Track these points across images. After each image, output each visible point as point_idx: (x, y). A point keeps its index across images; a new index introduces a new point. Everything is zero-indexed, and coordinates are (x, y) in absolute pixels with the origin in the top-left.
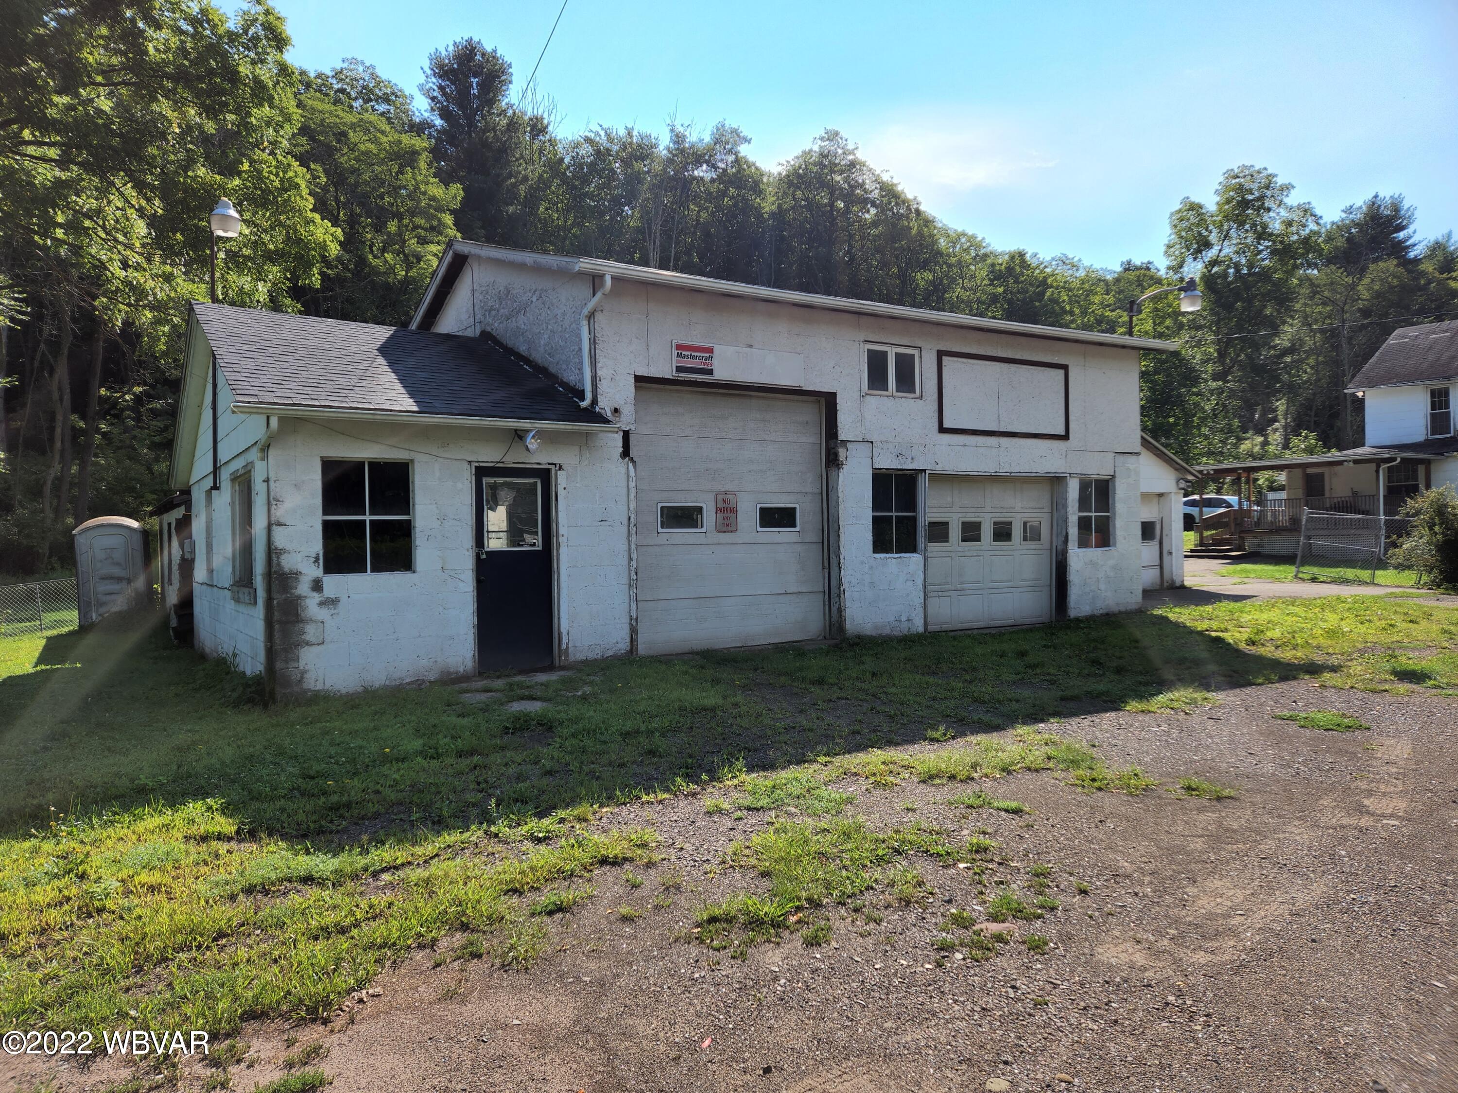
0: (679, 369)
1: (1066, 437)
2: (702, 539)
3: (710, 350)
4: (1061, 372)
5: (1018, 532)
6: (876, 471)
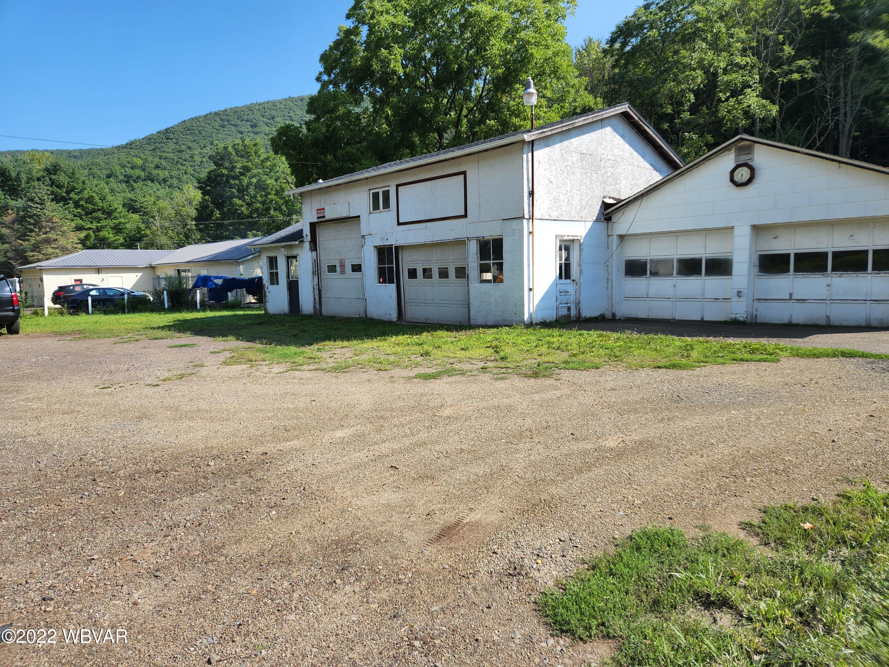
0: (318, 218)
1: (465, 216)
2: (336, 277)
3: (323, 209)
4: (462, 176)
5: (452, 273)
6: (375, 247)
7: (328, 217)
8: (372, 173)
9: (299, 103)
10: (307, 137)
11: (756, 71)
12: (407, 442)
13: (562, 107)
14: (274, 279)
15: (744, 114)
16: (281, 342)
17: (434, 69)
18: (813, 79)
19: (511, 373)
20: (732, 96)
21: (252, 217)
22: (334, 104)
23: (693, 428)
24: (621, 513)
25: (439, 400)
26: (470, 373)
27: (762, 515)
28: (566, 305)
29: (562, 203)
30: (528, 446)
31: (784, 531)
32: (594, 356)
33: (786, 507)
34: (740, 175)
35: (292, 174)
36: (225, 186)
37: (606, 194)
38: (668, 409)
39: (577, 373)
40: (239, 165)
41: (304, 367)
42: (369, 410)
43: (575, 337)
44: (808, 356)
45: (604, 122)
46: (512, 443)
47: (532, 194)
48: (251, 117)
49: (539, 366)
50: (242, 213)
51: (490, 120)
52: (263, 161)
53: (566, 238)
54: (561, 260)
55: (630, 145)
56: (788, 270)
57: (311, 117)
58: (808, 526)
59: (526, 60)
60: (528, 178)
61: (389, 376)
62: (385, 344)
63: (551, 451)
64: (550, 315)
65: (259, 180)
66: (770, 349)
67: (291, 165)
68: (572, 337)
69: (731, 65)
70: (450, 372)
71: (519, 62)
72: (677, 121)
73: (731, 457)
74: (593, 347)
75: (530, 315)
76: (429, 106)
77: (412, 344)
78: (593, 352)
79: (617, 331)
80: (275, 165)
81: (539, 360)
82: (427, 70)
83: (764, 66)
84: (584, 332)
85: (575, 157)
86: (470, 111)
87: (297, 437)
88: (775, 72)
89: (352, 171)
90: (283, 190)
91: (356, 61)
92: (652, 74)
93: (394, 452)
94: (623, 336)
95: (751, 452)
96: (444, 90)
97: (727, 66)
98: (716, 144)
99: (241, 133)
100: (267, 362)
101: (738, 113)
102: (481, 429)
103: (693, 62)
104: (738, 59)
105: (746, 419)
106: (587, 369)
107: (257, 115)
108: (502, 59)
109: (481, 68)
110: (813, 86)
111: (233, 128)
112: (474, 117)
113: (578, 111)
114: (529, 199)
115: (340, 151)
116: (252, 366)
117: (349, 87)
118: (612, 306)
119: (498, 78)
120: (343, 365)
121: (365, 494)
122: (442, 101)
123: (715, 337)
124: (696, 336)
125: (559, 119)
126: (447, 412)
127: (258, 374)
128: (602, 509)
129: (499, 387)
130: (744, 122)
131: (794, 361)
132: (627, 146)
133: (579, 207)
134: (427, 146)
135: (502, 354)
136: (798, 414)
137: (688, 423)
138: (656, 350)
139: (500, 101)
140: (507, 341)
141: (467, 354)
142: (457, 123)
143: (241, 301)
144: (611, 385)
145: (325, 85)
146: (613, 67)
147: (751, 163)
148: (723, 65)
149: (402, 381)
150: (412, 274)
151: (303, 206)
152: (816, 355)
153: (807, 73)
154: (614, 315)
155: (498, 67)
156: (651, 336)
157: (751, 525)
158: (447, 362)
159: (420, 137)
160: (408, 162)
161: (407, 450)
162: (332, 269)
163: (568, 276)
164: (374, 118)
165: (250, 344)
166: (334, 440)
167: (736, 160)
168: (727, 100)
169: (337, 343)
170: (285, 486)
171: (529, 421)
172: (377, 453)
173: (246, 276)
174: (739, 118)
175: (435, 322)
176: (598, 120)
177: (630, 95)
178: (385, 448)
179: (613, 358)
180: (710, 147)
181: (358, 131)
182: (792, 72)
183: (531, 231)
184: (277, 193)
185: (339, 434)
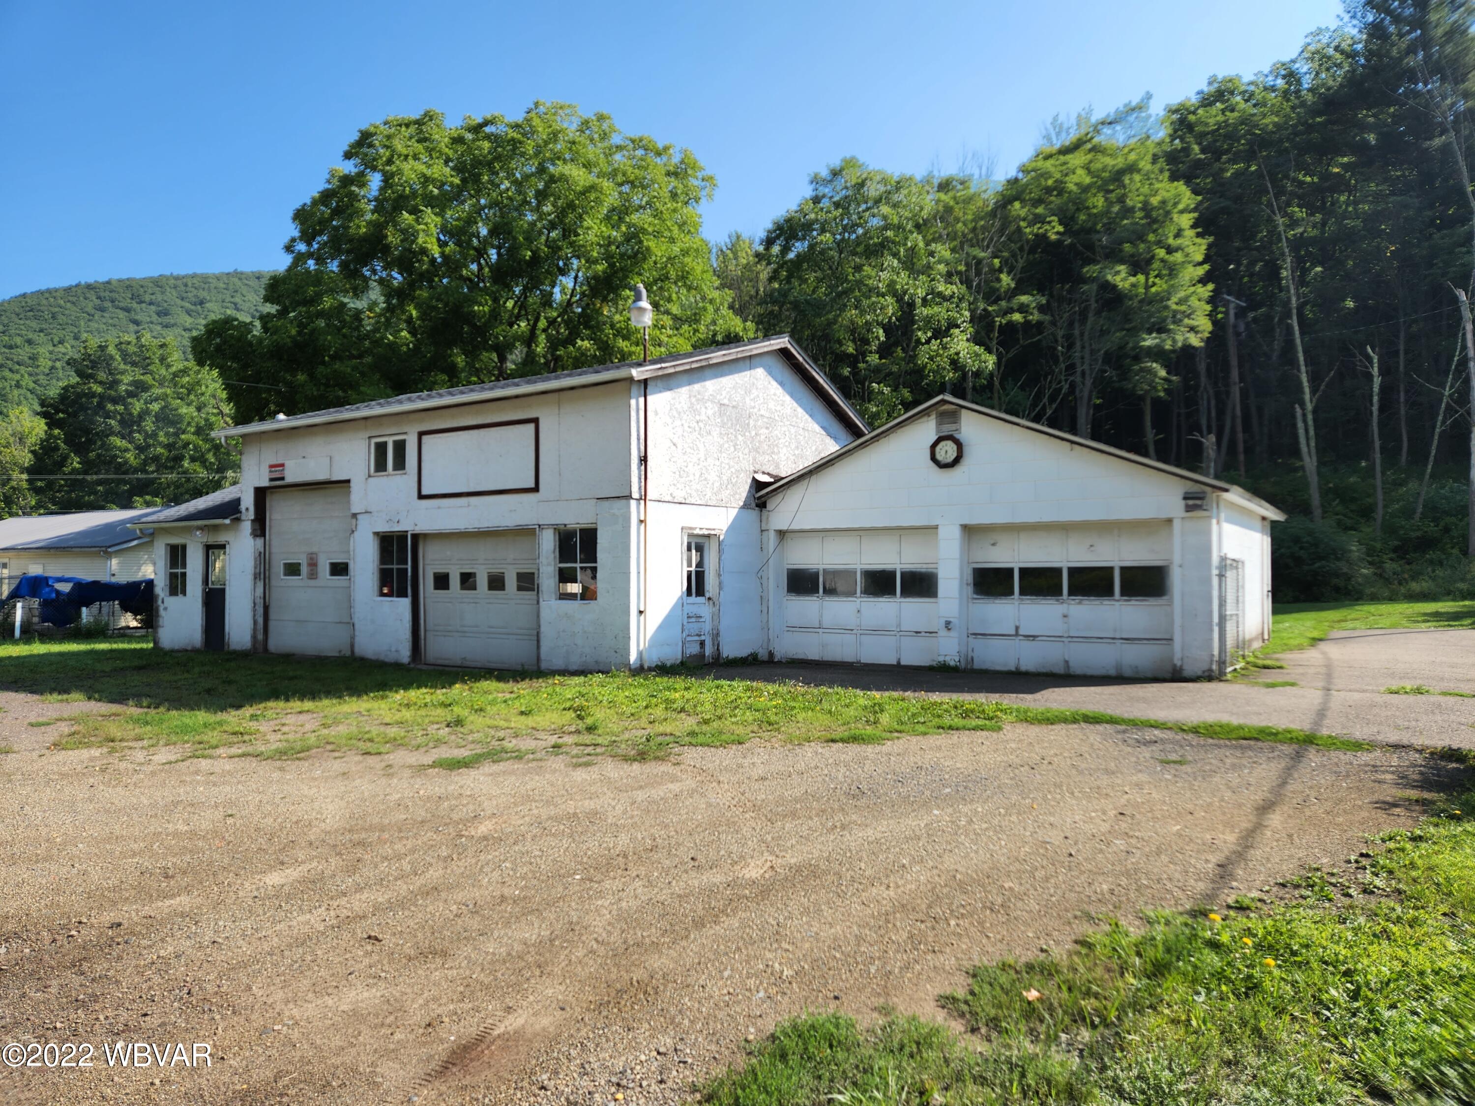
0: (272, 480)
1: (536, 489)
2: (299, 583)
3: (282, 465)
4: (532, 426)
5: (511, 582)
6: (376, 534)
7: (290, 478)
8: (376, 409)
9: (253, 283)
10: (260, 340)
11: (964, 305)
12: (403, 888)
13: (696, 331)
14: (177, 585)
15: (951, 364)
16: (180, 702)
17: (493, 254)
18: (1039, 324)
19: (602, 754)
20: (935, 336)
21: (146, 472)
22: (315, 292)
23: (877, 841)
24: (762, 994)
25: (471, 807)
26: (531, 756)
27: (970, 980)
28: (697, 638)
29: (691, 478)
30: (618, 884)
31: (1000, 1006)
32: (737, 723)
33: (1004, 965)
34: (943, 452)
35: (229, 400)
36: (96, 414)
37: (758, 467)
38: (843, 809)
39: (709, 752)
40: (127, 379)
41: (221, 751)
42: (336, 831)
43: (709, 691)
44: (1040, 722)
45: (754, 361)
46: (591, 880)
47: (644, 460)
48: (159, 297)
49: (648, 740)
50: (126, 462)
51: (583, 340)
52: (175, 375)
53: (697, 532)
54: (690, 565)
55: (792, 396)
56: (1012, 593)
57: (271, 309)
58: (1032, 995)
59: (640, 256)
60: (638, 435)
61: (383, 764)
62: (383, 706)
63: (656, 890)
64: (672, 654)
65: (165, 407)
66: (990, 709)
67: (227, 387)
68: (704, 690)
69: (932, 293)
70: (495, 755)
71: (629, 257)
72: (862, 365)
73: (929, 887)
74: (736, 708)
75: (640, 654)
76: (482, 308)
77: (433, 705)
78: (735, 716)
79: (774, 682)
80: (198, 383)
81: (650, 730)
82: (481, 253)
83: (975, 299)
84: (724, 683)
85: (711, 409)
86: (552, 322)
87: (188, 890)
88: (990, 308)
89: (340, 403)
90: (210, 426)
91: (359, 227)
92: (826, 295)
93: (377, 908)
94: (783, 689)
95: (958, 876)
96: (510, 289)
97: (927, 294)
98: (916, 403)
99: (137, 323)
100: (145, 743)
101: (945, 363)
102: (541, 857)
103: (880, 285)
104: (941, 287)
105: (953, 822)
106: (724, 745)
107: (171, 296)
108: (603, 251)
109: (568, 259)
110: (1040, 333)
111: (122, 314)
112: (558, 332)
113: (719, 338)
114: (639, 469)
115: (321, 369)
116: (112, 751)
117: (344, 265)
118: (769, 640)
119: (595, 277)
120: (298, 747)
121: (310, 995)
122: (505, 303)
123: (915, 691)
124: (887, 690)
125: (690, 349)
126: (484, 828)
127: (123, 765)
128: (731, 990)
129: (579, 779)
130: (951, 375)
131: (1021, 729)
132: (788, 398)
133: (717, 484)
134: (477, 372)
135: (589, 721)
136: (1025, 812)
137: (870, 832)
138: (830, 712)
139: (599, 312)
140: (600, 698)
141: (530, 721)
142: (530, 339)
143: (107, 624)
144: (760, 771)
145: (300, 259)
146: (771, 279)
147: (957, 436)
148: (921, 293)
149: (407, 773)
150: (442, 581)
151: (244, 457)
152: (1049, 720)
153: (1032, 314)
154: (771, 654)
155: (596, 262)
156: (824, 689)
157: (955, 1000)
158: (493, 737)
159: (466, 357)
160: (441, 396)
161: (402, 905)
162: (292, 569)
163: (700, 592)
164: (388, 320)
165: (115, 708)
166: (262, 890)
167: (938, 431)
168: (928, 342)
169: (291, 704)
170: (150, 988)
171: (624, 839)
172: (346, 913)
173: (123, 578)
174: (944, 369)
175: (479, 665)
176: (744, 358)
177: (795, 322)
178: (359, 902)
179: (765, 726)
180: (908, 406)
181: (358, 338)
182: (1011, 311)
183: (642, 518)
184: (199, 431)
185: (274, 879)
